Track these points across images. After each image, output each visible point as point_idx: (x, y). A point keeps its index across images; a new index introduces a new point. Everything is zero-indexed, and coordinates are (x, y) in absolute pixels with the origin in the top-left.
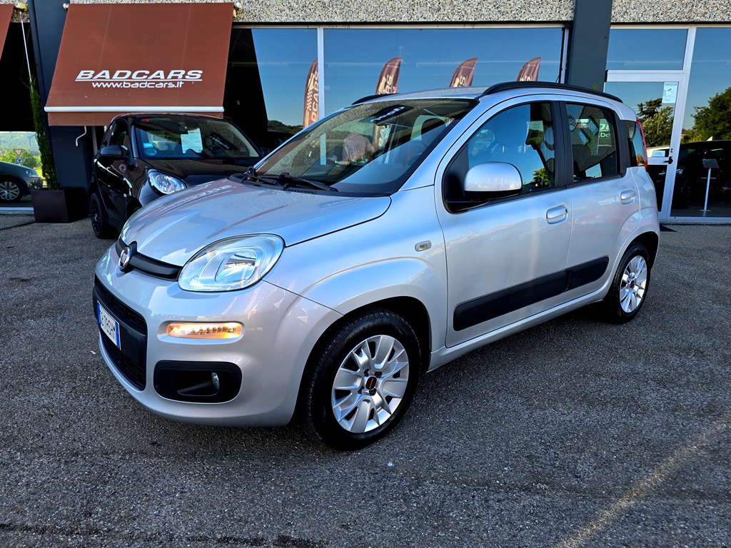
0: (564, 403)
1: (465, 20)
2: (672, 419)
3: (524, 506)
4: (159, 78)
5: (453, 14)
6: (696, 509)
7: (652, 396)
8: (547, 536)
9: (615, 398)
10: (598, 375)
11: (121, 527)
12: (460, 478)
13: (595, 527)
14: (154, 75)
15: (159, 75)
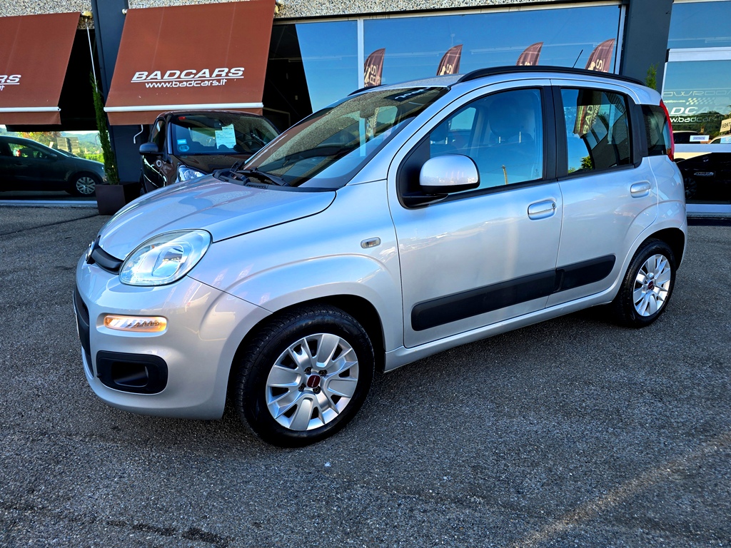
0: (537, 411)
1: (510, 3)
2: (654, 437)
3: (449, 519)
6: (642, 539)
7: (641, 410)
9: (597, 410)
10: (588, 383)
11: (55, 506)
12: (394, 484)
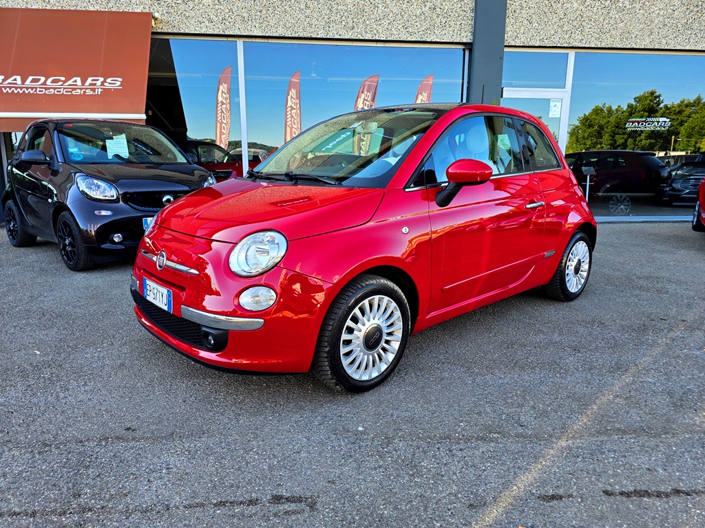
0: (500, 369)
1: (378, 38)
3: (483, 452)
4: (76, 85)
5: (366, 32)
7: (570, 360)
8: (507, 473)
9: (541, 363)
10: (523, 346)
11: (114, 504)
12: (425, 435)
13: (544, 463)
14: (70, 82)
15: (75, 81)
